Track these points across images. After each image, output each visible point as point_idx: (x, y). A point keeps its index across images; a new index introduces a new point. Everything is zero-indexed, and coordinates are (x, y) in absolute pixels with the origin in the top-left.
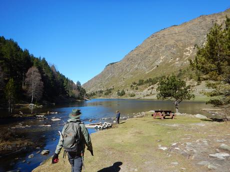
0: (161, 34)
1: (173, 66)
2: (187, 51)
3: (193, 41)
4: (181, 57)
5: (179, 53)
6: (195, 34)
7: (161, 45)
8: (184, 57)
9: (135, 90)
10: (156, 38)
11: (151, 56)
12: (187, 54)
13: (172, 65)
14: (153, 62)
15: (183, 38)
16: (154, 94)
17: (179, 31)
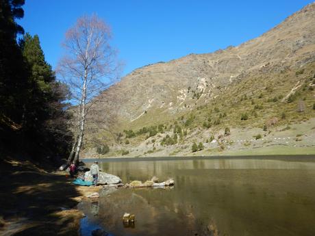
1: (167, 112)
2: (181, 94)
3: (186, 83)
4: (175, 102)
5: (171, 97)
6: (187, 75)
7: (147, 85)
8: (178, 101)
9: (124, 145)
10: (139, 75)
11: (135, 98)
12: (181, 98)
13: (165, 111)
14: (139, 107)
15: (173, 78)
16: (159, 150)
17: (167, 70)
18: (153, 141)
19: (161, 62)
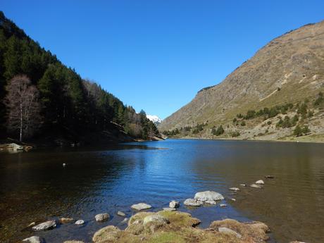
0: (286, 39)
1: (307, 89)
4: (321, 74)
5: (317, 68)
7: (286, 57)
9: (240, 127)
10: (276, 46)
11: (268, 74)
14: (272, 84)
16: (271, 133)
17: (316, 33)
18: (269, 123)
19: (310, 24)
